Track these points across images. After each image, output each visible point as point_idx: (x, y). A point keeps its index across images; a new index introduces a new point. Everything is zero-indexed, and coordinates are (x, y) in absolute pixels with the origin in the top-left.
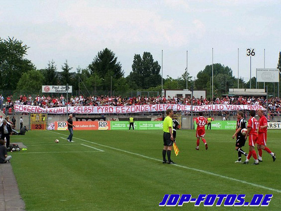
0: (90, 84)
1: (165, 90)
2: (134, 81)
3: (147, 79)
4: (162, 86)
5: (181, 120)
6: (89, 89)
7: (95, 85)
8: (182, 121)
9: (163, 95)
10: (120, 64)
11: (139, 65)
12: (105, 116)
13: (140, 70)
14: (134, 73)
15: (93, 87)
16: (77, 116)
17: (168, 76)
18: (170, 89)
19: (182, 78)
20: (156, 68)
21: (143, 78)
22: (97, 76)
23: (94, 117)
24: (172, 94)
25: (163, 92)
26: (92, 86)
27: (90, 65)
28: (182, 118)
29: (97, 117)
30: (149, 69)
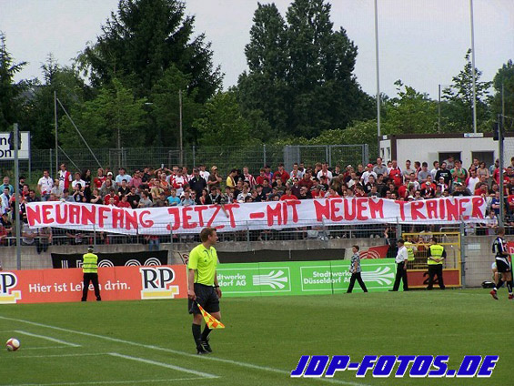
0: (99, 122)
1: (394, 139)
2: (258, 106)
3: (305, 99)
4: (379, 124)
5: (462, 250)
6: (94, 144)
7: (119, 125)
8: (463, 256)
9: (386, 158)
10: (205, 41)
11: (272, 46)
12: (163, 247)
13: (276, 66)
14: (255, 78)
15: (110, 134)
16: (55, 250)
17: (399, 83)
18: (410, 133)
19: (456, 91)
20: (341, 53)
21: (289, 97)
22: (123, 92)
23: (120, 249)
24: (417, 152)
25: (385, 144)
26: (103, 130)
27: (88, 50)
28: (464, 243)
29: (133, 249)
30: (313, 61)
